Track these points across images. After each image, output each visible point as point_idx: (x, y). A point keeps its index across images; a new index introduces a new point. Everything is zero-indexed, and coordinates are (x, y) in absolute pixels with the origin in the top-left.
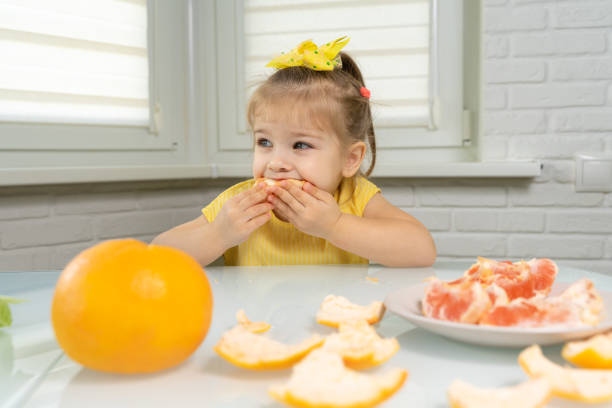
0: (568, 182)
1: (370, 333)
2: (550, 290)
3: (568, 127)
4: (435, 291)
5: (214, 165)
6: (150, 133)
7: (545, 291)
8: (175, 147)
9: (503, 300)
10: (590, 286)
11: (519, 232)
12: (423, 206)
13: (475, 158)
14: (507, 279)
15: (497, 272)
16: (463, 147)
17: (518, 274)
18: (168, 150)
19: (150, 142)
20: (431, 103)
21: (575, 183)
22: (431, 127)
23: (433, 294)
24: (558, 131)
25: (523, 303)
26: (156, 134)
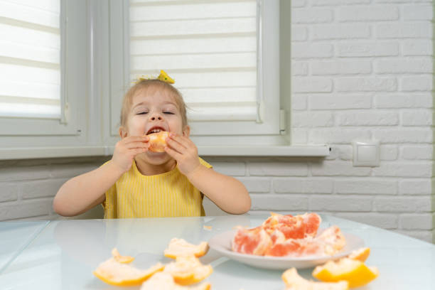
0: (349, 160)
1: (196, 262)
2: (316, 234)
3: (347, 123)
4: (239, 235)
5: (106, 147)
6: (61, 123)
7: (313, 234)
8: (79, 133)
9: (281, 240)
10: (337, 231)
11: (317, 193)
12: (251, 175)
13: (288, 143)
14: (286, 226)
15: (282, 222)
16: (280, 134)
17: (295, 223)
18: (74, 135)
19: (62, 129)
20: (258, 105)
21: (353, 160)
22: (258, 121)
23: (238, 237)
24: (341, 125)
25: (292, 242)
26: (66, 124)
